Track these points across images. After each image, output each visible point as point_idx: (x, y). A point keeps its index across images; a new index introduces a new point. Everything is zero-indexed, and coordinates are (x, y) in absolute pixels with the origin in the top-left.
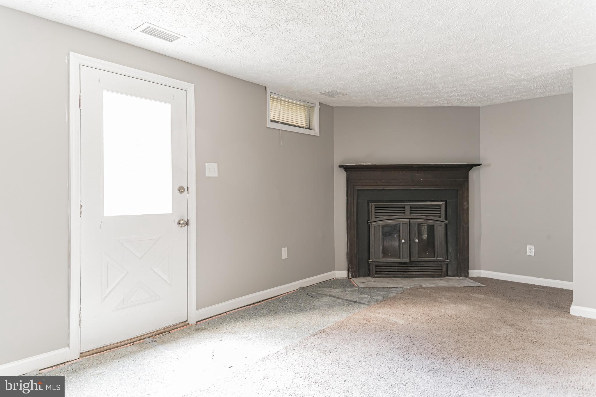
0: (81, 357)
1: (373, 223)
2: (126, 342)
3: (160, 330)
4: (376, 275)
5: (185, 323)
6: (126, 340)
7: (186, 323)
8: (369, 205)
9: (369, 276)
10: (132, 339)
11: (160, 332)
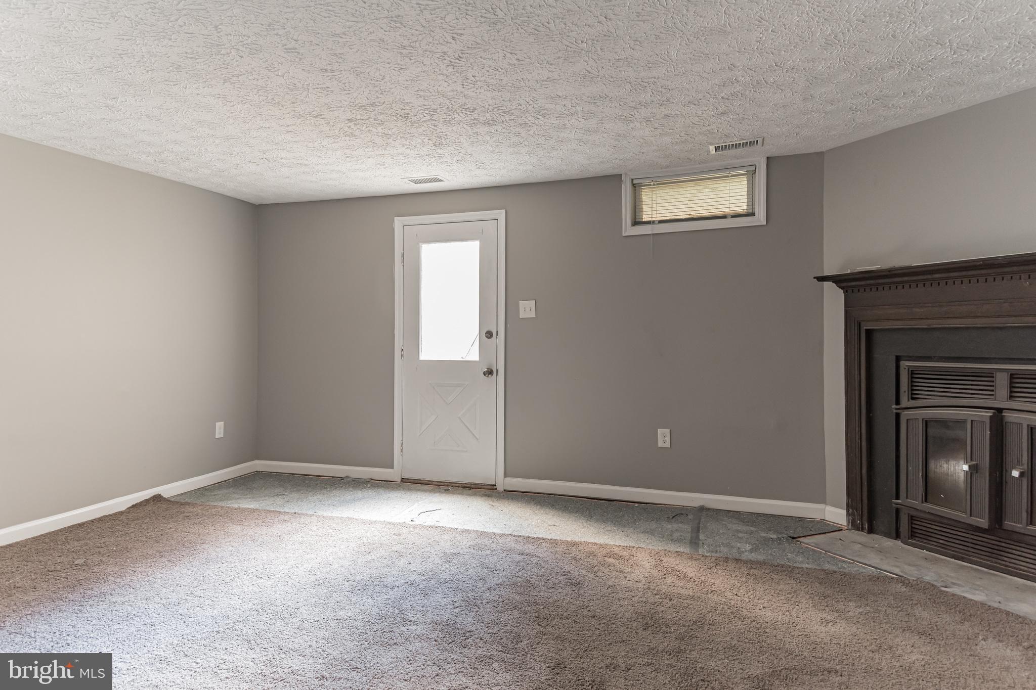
0: (401, 481)
1: (906, 412)
2: (437, 483)
3: (468, 484)
4: (912, 539)
5: (493, 487)
6: (437, 482)
7: (495, 487)
8: (898, 367)
9: (900, 539)
10: (441, 482)
11: (466, 485)
